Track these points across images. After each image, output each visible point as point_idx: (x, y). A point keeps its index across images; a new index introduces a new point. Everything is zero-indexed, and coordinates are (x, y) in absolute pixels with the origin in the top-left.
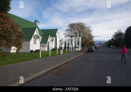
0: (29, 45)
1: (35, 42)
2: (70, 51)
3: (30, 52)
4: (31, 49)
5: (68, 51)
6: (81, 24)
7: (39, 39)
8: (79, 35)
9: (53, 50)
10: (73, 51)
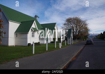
0: (26, 38)
1: (33, 35)
2: (69, 44)
3: (27, 45)
4: (29, 42)
5: (67, 44)
6: (77, 18)
7: (38, 33)
8: (76, 28)
9: (52, 42)
10: (71, 44)
